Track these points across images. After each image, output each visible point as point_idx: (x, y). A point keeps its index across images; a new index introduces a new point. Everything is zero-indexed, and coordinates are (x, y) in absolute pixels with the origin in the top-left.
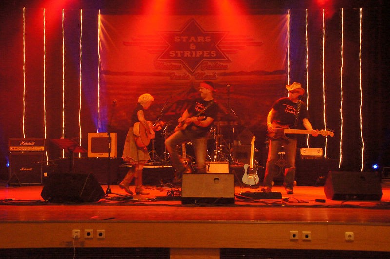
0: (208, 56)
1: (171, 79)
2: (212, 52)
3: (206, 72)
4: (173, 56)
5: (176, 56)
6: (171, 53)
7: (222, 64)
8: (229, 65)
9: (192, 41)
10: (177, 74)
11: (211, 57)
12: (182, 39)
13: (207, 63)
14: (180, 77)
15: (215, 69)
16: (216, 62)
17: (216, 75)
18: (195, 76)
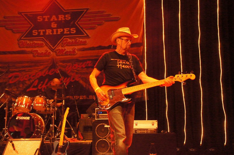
0: (68, 33)
1: (34, 56)
3: (66, 48)
4: (36, 35)
5: (39, 35)
6: (34, 31)
7: (81, 40)
9: (54, 19)
10: (39, 52)
11: (70, 34)
13: (68, 40)
14: (42, 55)
15: (75, 45)
16: (75, 39)
17: (76, 50)
18: (56, 52)
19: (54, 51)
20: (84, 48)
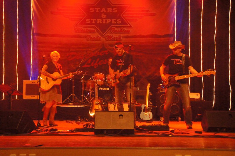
1: (87, 40)
2: (118, 20)
3: (113, 35)
4: (88, 23)
5: (91, 23)
6: (87, 20)
7: (125, 29)
8: (131, 30)
9: (103, 11)
10: (92, 37)
11: (117, 24)
12: (95, 10)
13: (114, 29)
14: (94, 39)
15: (121, 33)
16: (121, 28)
17: (121, 37)
18: (105, 38)
19: (104, 36)
20: (128, 36)
